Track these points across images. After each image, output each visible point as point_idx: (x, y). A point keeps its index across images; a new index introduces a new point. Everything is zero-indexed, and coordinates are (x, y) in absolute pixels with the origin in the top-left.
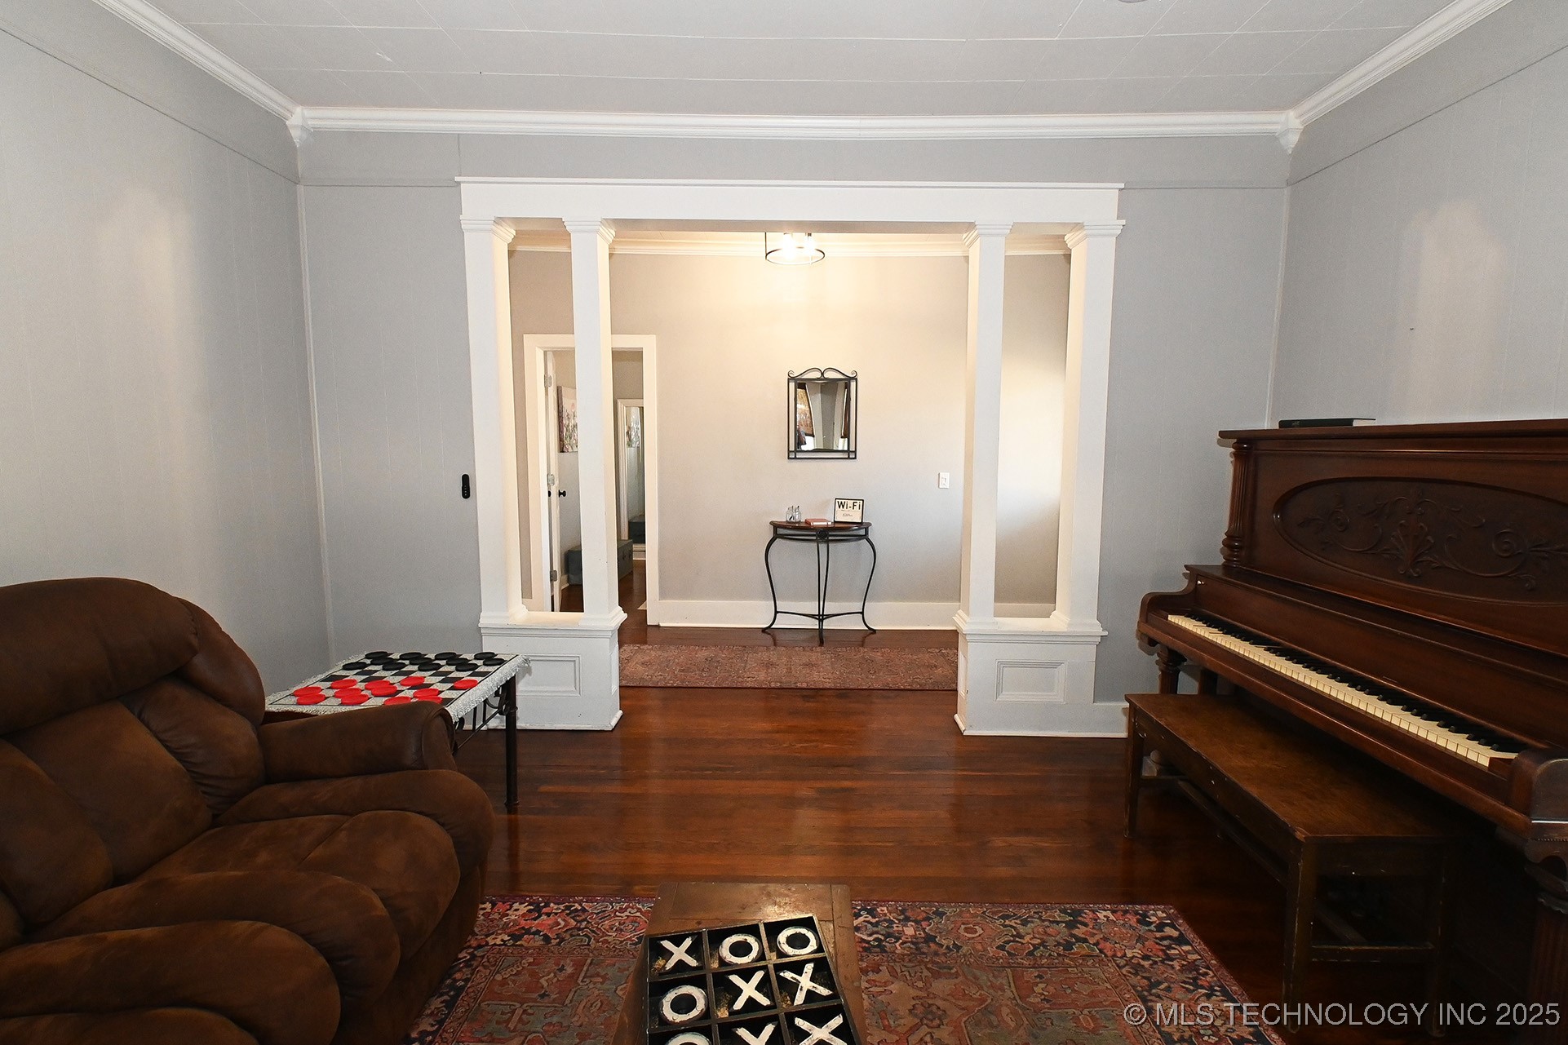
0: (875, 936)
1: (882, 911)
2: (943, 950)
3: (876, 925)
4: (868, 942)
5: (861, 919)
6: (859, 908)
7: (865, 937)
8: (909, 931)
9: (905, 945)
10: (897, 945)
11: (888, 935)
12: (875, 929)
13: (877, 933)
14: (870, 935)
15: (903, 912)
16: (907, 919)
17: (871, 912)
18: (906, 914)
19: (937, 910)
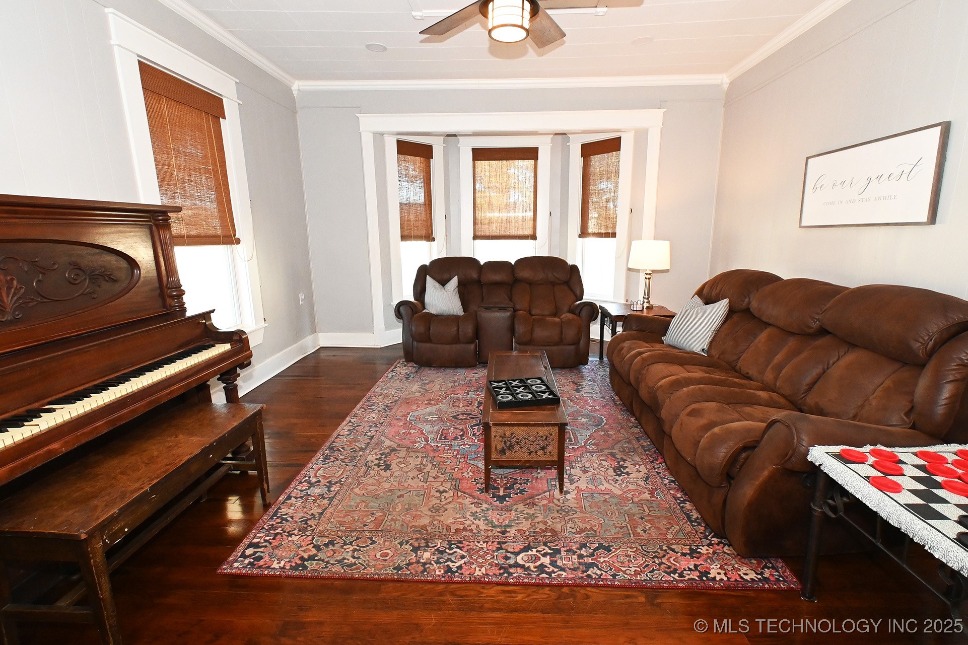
0: (451, 552)
1: (440, 571)
2: (411, 542)
3: (449, 560)
4: (458, 547)
5: (457, 564)
6: (457, 574)
7: (458, 550)
8: (427, 555)
9: (434, 545)
10: (439, 546)
11: (441, 552)
12: (450, 557)
13: (450, 554)
14: (455, 552)
15: (425, 570)
16: (425, 564)
17: (449, 569)
18: (423, 568)
19: (398, 572)
